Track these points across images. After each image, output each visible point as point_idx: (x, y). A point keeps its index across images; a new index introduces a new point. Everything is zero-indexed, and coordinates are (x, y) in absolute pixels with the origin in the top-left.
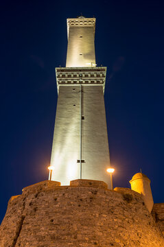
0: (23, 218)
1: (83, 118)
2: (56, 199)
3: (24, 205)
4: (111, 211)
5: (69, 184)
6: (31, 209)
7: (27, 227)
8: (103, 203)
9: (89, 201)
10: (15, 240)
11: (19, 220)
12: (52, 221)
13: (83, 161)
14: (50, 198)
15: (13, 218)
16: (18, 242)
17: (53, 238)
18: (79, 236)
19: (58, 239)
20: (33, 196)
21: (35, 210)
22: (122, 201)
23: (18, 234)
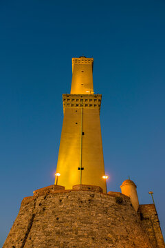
0: (34, 216)
1: (83, 134)
2: (61, 201)
3: (35, 205)
4: (105, 211)
5: (72, 189)
6: (40, 209)
7: (37, 223)
8: (99, 204)
9: (88, 202)
10: (27, 235)
11: (30, 217)
12: (58, 219)
13: (82, 169)
14: (56, 199)
15: (26, 215)
16: (29, 236)
17: (58, 233)
18: (80, 233)
19: (62, 234)
20: (42, 197)
21: (44, 210)
22: (114, 203)
23: (29, 230)
